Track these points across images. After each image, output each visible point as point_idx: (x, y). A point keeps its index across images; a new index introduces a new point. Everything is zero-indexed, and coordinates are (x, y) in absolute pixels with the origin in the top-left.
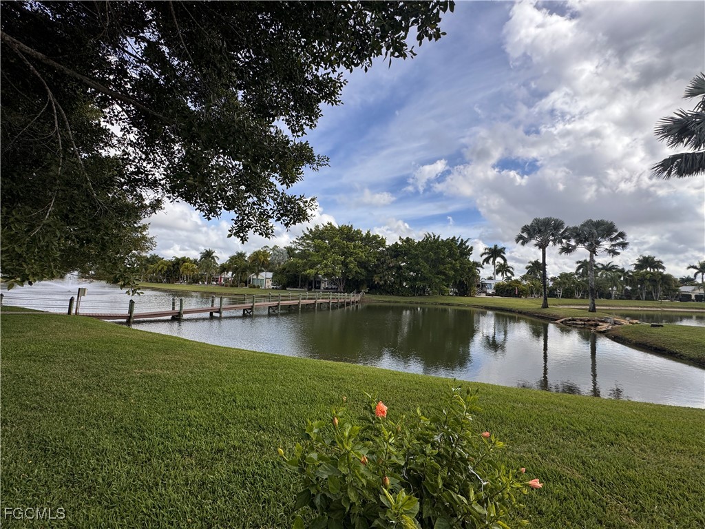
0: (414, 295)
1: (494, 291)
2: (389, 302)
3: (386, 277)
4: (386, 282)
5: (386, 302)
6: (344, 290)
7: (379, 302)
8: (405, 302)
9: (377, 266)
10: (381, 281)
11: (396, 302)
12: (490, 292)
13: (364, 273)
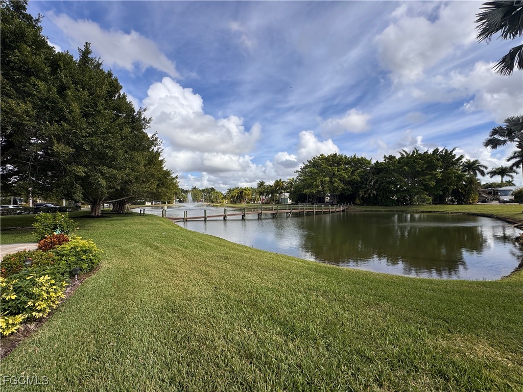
0: (398, 205)
1: (513, 198)
2: (371, 211)
3: (369, 191)
4: (369, 195)
5: (368, 211)
6: (338, 203)
7: (361, 211)
8: (386, 211)
9: (362, 183)
10: (365, 194)
11: (377, 211)
12: (506, 198)
13: (351, 189)
